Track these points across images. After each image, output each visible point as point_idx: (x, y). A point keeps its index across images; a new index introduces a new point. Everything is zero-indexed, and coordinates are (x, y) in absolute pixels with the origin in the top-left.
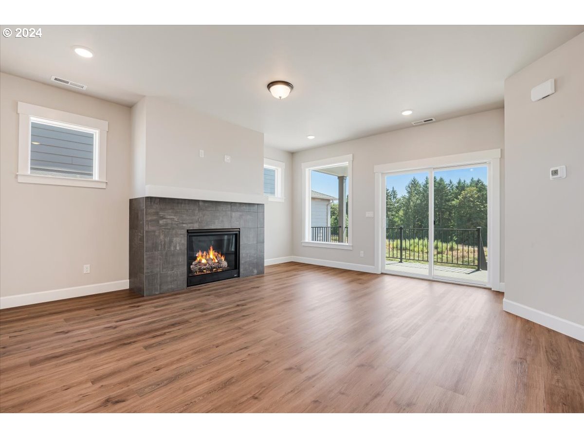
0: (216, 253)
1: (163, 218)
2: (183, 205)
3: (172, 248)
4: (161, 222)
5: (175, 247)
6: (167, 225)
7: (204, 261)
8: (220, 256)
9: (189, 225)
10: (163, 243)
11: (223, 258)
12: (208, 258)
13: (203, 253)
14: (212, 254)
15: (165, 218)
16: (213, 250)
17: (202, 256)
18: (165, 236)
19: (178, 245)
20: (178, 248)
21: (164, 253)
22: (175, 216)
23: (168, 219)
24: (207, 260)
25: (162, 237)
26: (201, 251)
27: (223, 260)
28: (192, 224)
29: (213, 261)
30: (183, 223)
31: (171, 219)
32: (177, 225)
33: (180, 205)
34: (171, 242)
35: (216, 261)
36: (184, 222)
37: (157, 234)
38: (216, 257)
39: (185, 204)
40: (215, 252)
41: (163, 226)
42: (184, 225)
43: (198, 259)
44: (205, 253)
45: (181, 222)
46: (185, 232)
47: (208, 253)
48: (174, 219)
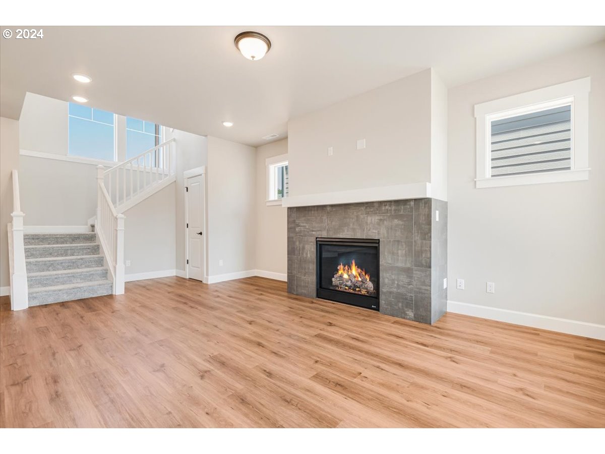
0: (359, 270)
1: (298, 226)
2: (313, 212)
3: (305, 255)
4: (297, 229)
5: (307, 254)
6: (300, 232)
7: (346, 276)
8: (364, 274)
9: (318, 233)
10: (298, 249)
11: (367, 277)
12: (350, 273)
13: (345, 267)
14: (354, 271)
15: (299, 226)
16: (356, 266)
17: (344, 270)
18: (300, 243)
19: (309, 252)
20: (309, 255)
21: (299, 257)
22: (307, 223)
23: (302, 226)
24: (349, 276)
25: (297, 243)
26: (343, 265)
27: (368, 280)
28: (320, 232)
29: (356, 279)
30: (313, 231)
31: (303, 226)
32: (308, 232)
33: (310, 212)
34: (304, 248)
35: (360, 279)
36: (314, 229)
37: (294, 240)
38: (359, 275)
39: (314, 210)
40: (358, 267)
41: (298, 233)
42: (313, 233)
43: (340, 272)
44: (346, 267)
45: (311, 229)
46: (314, 240)
47: (350, 267)
48: (305, 226)
